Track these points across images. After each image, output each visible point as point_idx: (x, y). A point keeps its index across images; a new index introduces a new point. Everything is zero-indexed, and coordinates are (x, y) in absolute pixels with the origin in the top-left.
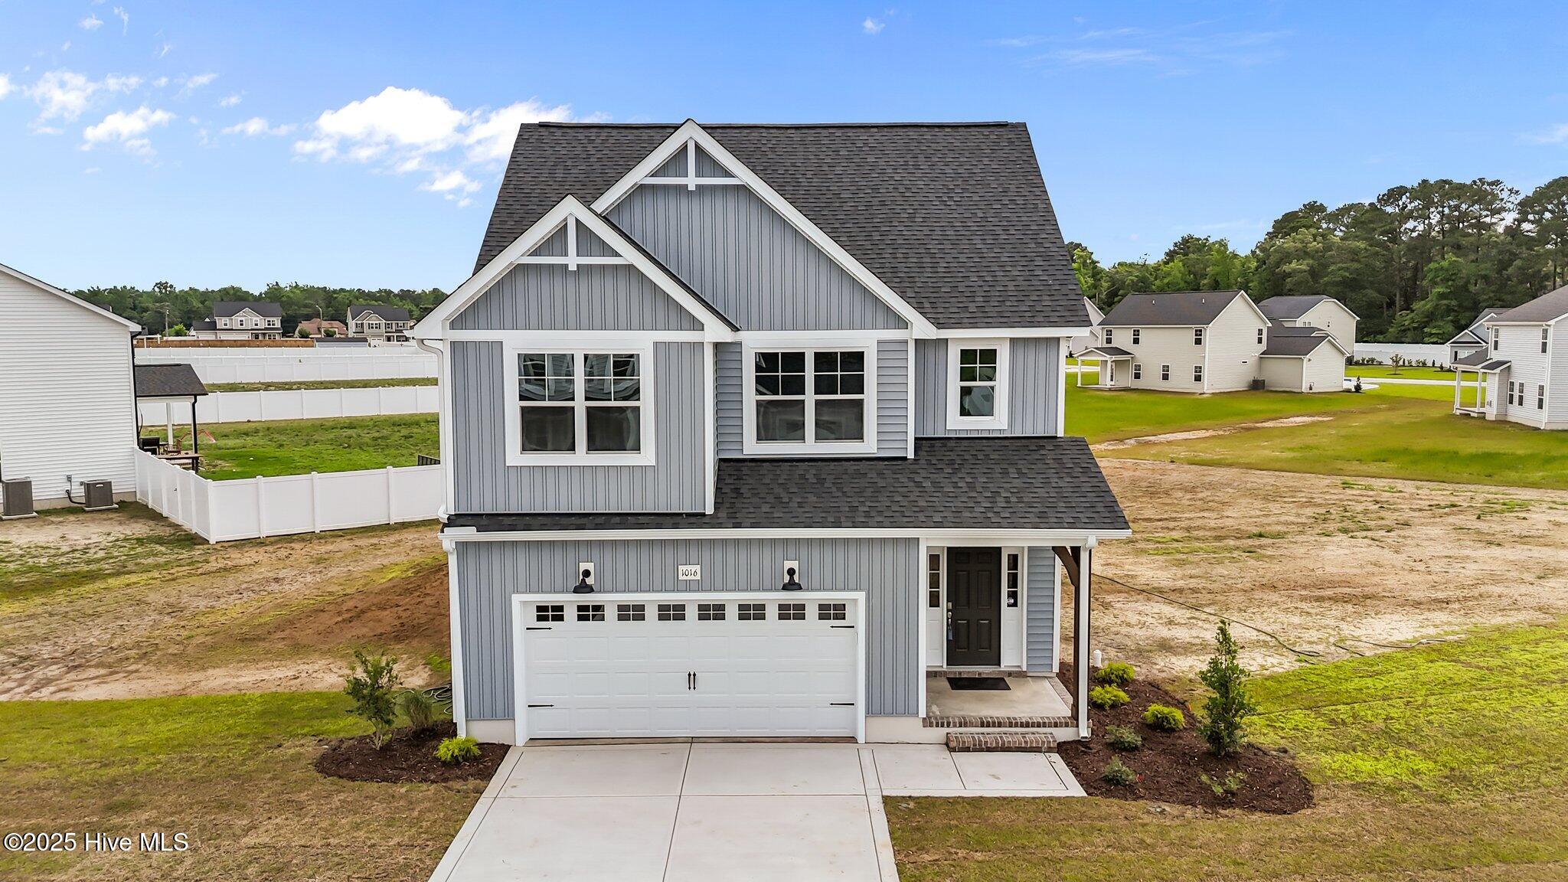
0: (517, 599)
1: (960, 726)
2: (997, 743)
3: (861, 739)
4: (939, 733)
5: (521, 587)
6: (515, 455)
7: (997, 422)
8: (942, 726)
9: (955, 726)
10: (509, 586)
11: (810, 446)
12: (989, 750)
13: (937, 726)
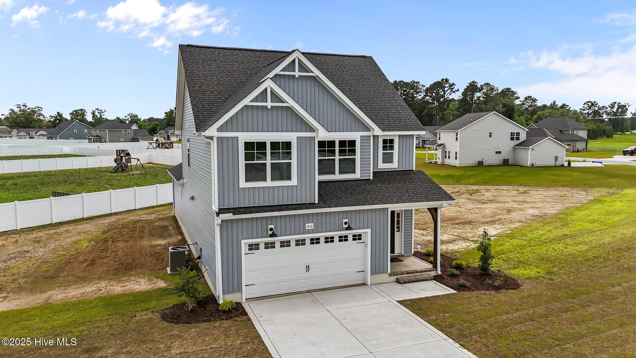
0: (243, 242)
1: (401, 275)
2: (415, 279)
3: (369, 284)
4: (394, 278)
5: (245, 236)
6: (243, 184)
7: (394, 165)
8: (395, 275)
9: (399, 275)
10: (240, 237)
11: (337, 176)
12: (413, 282)
13: (393, 276)
